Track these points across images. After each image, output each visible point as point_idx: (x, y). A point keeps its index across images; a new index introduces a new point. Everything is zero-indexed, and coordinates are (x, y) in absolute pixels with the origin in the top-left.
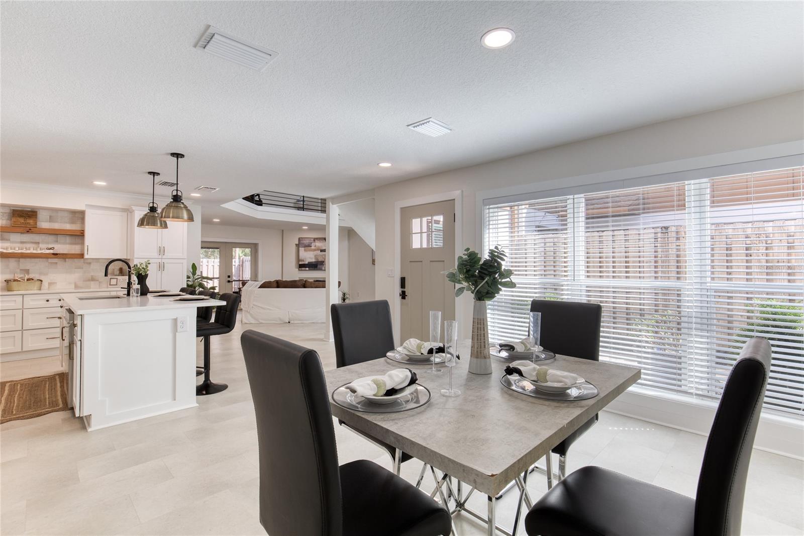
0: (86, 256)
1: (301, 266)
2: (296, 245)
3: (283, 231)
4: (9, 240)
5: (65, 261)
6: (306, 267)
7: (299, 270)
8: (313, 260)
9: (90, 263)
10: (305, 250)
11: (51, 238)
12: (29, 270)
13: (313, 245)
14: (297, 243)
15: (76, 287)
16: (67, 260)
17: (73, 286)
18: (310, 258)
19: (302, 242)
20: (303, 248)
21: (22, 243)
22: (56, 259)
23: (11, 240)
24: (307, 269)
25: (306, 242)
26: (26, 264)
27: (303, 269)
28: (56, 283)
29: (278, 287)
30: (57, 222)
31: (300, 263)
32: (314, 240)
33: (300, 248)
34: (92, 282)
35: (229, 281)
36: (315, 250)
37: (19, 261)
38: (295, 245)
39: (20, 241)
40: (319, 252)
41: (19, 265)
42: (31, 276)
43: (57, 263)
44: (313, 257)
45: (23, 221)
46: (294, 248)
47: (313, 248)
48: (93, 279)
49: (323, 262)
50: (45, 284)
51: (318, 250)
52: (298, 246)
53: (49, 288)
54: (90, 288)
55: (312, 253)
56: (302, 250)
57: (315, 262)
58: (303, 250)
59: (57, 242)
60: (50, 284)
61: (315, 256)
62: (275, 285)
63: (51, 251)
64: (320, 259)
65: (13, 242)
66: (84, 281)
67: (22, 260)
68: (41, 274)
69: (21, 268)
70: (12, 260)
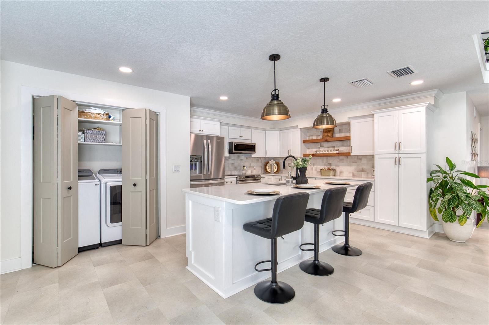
0: (351, 154)
4: (323, 146)
5: (347, 158)
9: (361, 159)
11: (340, 143)
12: (331, 163)
15: (354, 176)
16: (348, 157)
17: (352, 175)
21: (328, 147)
22: (343, 157)
23: (324, 146)
26: (331, 160)
28: (343, 172)
30: (343, 133)
34: (363, 173)
37: (327, 158)
39: (327, 146)
41: (327, 161)
42: (332, 167)
43: (343, 159)
45: (326, 135)
48: (363, 171)
50: (338, 173)
53: (340, 175)
54: (361, 177)
59: (343, 145)
60: (341, 172)
63: (337, 152)
65: (325, 148)
66: (357, 172)
67: (328, 157)
68: (336, 166)
69: (328, 162)
70: (325, 158)
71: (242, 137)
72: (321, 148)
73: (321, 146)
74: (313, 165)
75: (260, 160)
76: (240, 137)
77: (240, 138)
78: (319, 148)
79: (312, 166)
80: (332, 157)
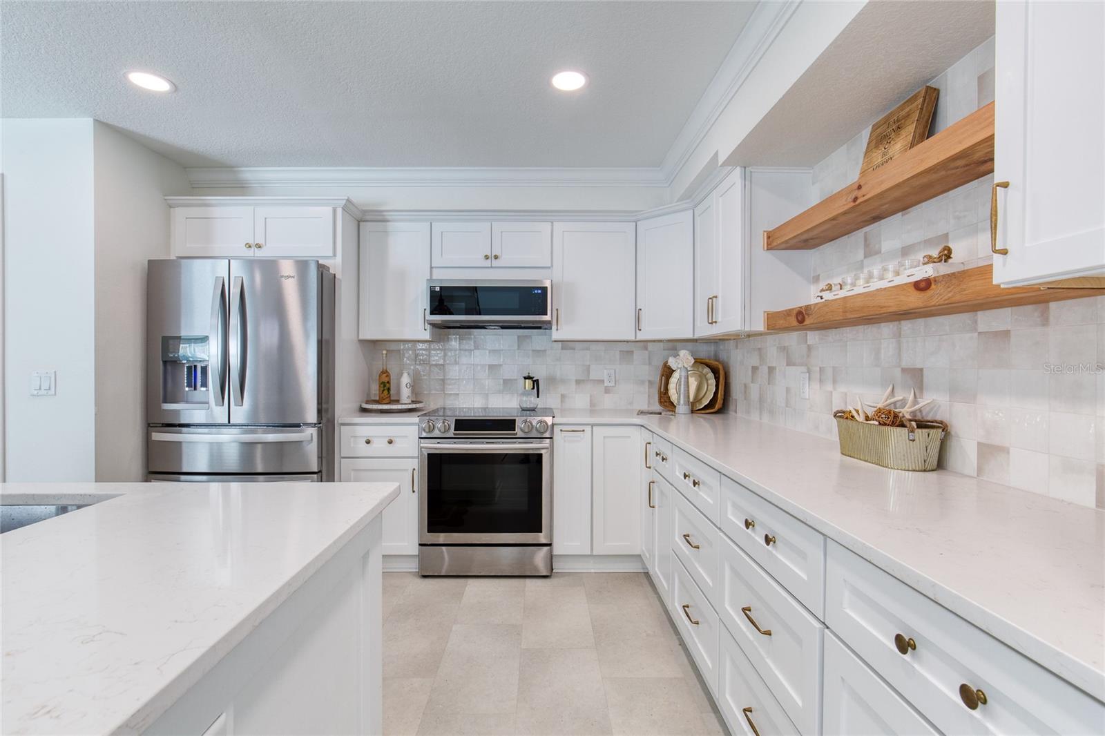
12: (921, 370)
26: (916, 344)
28: (1004, 450)
41: (900, 349)
42: (925, 404)
43: (1007, 334)
50: (965, 451)
53: (980, 470)
60: (988, 451)
67: (906, 326)
68: (954, 391)
69: (904, 364)
70: (887, 329)
71: (496, 257)
72: (866, 262)
73: (871, 251)
74: (834, 382)
75: (639, 355)
76: (487, 257)
77: (488, 264)
78: (861, 266)
79: (829, 387)
80: (931, 320)
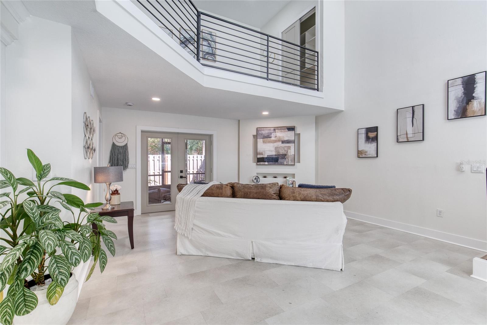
1: (260, 160)
2: (254, 136)
3: (239, 121)
6: (265, 162)
7: (257, 164)
8: (273, 153)
10: (264, 142)
13: (273, 135)
14: (255, 134)
18: (269, 151)
19: (260, 132)
20: (262, 140)
24: (266, 163)
25: (265, 132)
27: (262, 163)
29: (234, 195)
31: (259, 156)
32: (275, 130)
33: (258, 140)
35: (181, 177)
36: (275, 141)
38: (252, 137)
40: (280, 144)
44: (273, 149)
46: (251, 140)
47: (273, 138)
49: (286, 155)
51: (279, 141)
52: (256, 137)
55: (272, 145)
56: (260, 141)
57: (275, 155)
58: (262, 142)
61: (276, 148)
62: (229, 191)
64: (282, 152)
